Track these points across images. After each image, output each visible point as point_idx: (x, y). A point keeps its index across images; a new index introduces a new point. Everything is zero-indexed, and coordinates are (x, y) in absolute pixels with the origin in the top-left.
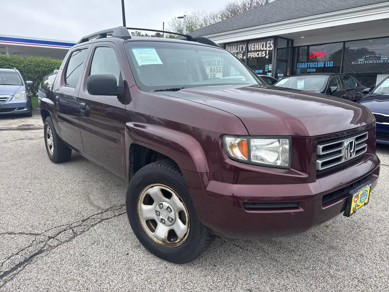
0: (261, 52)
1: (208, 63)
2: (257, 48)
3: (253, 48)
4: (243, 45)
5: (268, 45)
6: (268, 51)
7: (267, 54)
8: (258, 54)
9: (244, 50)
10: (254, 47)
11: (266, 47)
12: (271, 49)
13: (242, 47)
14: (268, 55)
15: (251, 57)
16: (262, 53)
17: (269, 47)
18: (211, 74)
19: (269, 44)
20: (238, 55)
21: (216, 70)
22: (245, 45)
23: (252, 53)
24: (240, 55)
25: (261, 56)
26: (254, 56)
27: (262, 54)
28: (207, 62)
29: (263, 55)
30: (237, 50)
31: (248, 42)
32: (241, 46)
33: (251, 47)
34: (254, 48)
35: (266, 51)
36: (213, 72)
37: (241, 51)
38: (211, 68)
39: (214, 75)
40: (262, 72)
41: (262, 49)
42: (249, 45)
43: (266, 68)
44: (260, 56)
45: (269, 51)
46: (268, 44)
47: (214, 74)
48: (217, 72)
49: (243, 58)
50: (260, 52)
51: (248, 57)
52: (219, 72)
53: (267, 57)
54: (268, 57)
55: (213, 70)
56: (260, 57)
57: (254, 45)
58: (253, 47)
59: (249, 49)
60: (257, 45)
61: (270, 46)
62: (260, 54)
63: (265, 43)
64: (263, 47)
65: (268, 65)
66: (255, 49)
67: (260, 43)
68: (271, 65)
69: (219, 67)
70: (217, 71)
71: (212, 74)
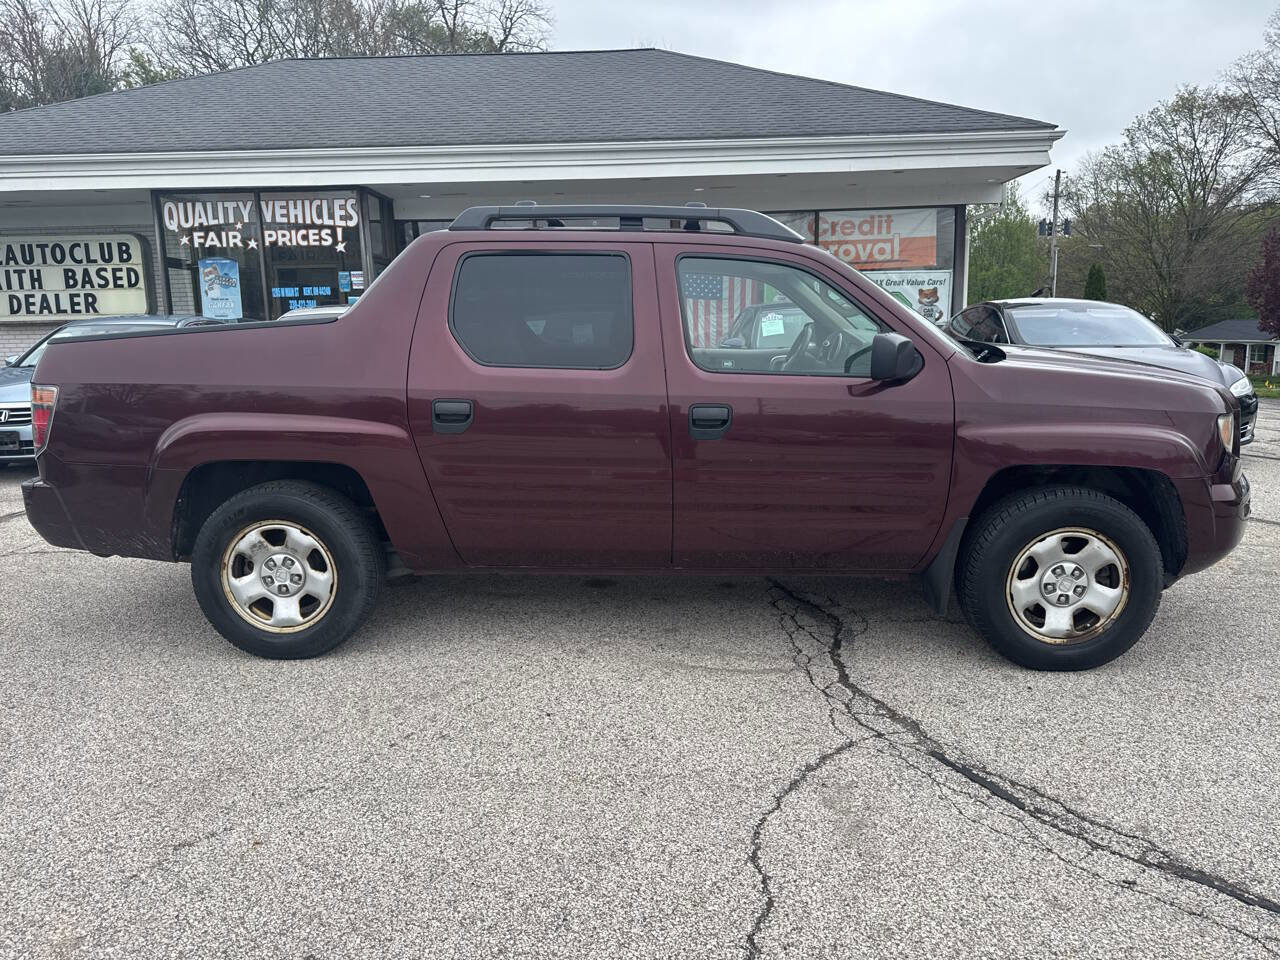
0: (316, 231)
1: (48, 251)
2: (296, 216)
3: (282, 216)
4: (241, 204)
5: (338, 213)
6: (339, 231)
7: (340, 238)
8: (305, 237)
9: (246, 220)
10: (284, 211)
11: (331, 216)
12: (352, 224)
13: (237, 210)
14: (342, 243)
15: (280, 244)
16: (319, 234)
17: (342, 218)
18: (72, 297)
19: (342, 207)
20: (224, 234)
21: (96, 280)
22: (249, 204)
23: (280, 232)
24: (231, 234)
25: (317, 243)
26: (290, 240)
27: (321, 239)
28: (42, 247)
29: (326, 240)
30: (215, 217)
31: (257, 193)
32: (231, 205)
33: (273, 211)
34: (287, 216)
35: (333, 228)
36: (83, 286)
37: (231, 220)
38: (66, 271)
39: (90, 300)
40: (329, 293)
41: (318, 222)
42: (263, 204)
43: (342, 281)
44: (312, 243)
45: (345, 229)
46: (336, 207)
47: (87, 296)
48: (100, 286)
49: (246, 245)
50: (311, 232)
51: (267, 244)
52: (111, 285)
53: (340, 247)
54: (345, 247)
55: (79, 277)
56: (315, 246)
57: (287, 207)
58: (279, 212)
59: (268, 219)
60: (295, 208)
61: (346, 215)
62: (311, 238)
63: (325, 203)
64: (320, 216)
65: (347, 273)
66: (293, 221)
67: (307, 203)
68: (360, 272)
69: (109, 268)
70: (102, 282)
71: (78, 295)
